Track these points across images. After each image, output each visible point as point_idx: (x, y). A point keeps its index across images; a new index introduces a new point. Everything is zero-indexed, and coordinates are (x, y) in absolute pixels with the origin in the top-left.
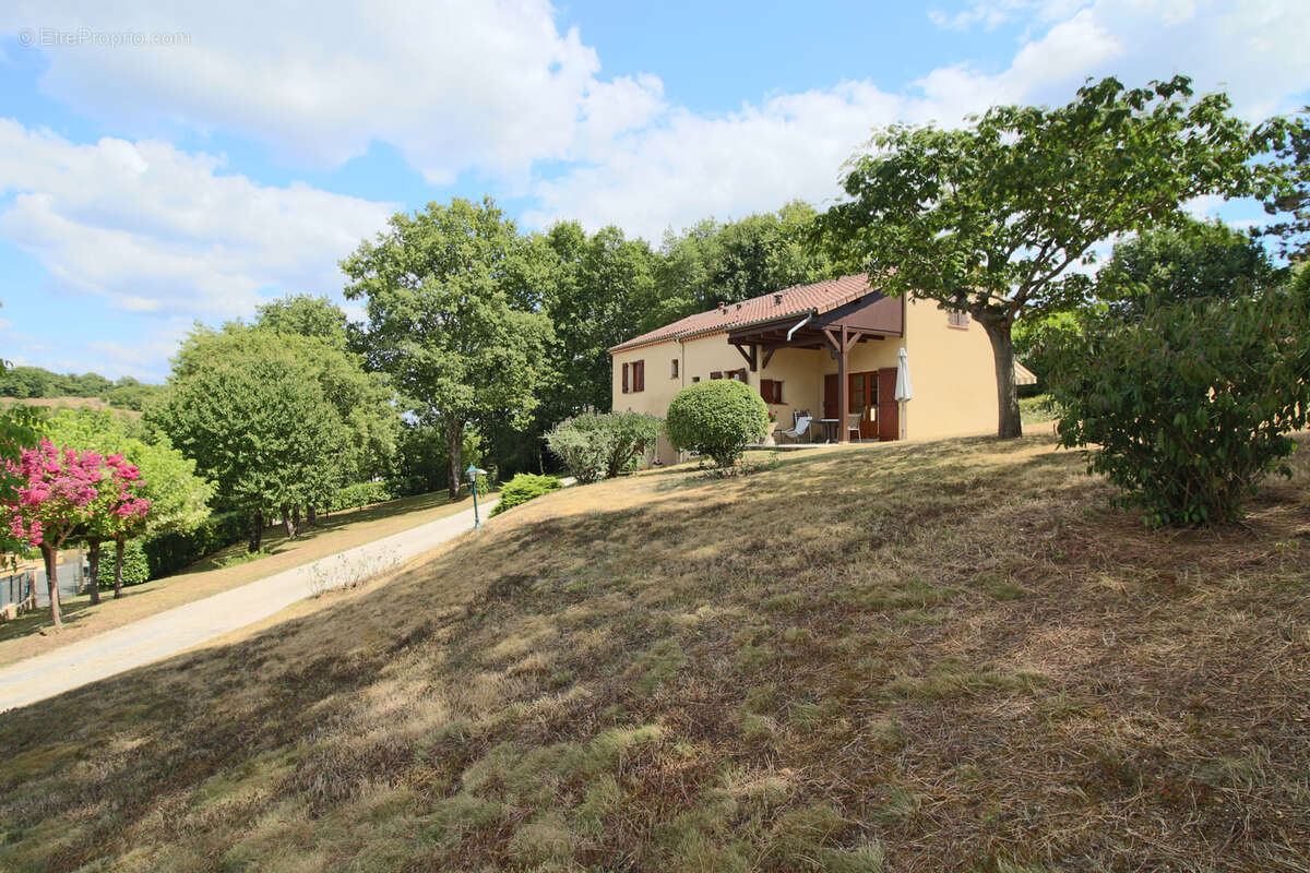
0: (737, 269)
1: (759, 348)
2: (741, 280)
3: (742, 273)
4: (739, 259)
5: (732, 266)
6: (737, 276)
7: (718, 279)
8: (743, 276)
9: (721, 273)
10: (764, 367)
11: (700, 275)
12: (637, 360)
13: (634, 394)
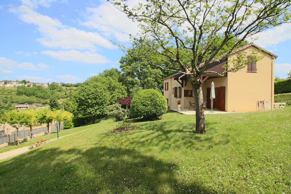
1: (184, 81)
10: (185, 86)
12: (167, 82)
13: (167, 91)
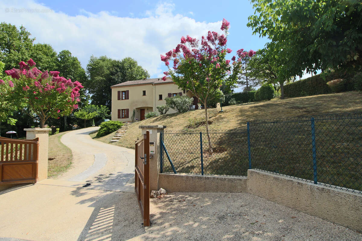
12: (125, 90)
13: (123, 100)
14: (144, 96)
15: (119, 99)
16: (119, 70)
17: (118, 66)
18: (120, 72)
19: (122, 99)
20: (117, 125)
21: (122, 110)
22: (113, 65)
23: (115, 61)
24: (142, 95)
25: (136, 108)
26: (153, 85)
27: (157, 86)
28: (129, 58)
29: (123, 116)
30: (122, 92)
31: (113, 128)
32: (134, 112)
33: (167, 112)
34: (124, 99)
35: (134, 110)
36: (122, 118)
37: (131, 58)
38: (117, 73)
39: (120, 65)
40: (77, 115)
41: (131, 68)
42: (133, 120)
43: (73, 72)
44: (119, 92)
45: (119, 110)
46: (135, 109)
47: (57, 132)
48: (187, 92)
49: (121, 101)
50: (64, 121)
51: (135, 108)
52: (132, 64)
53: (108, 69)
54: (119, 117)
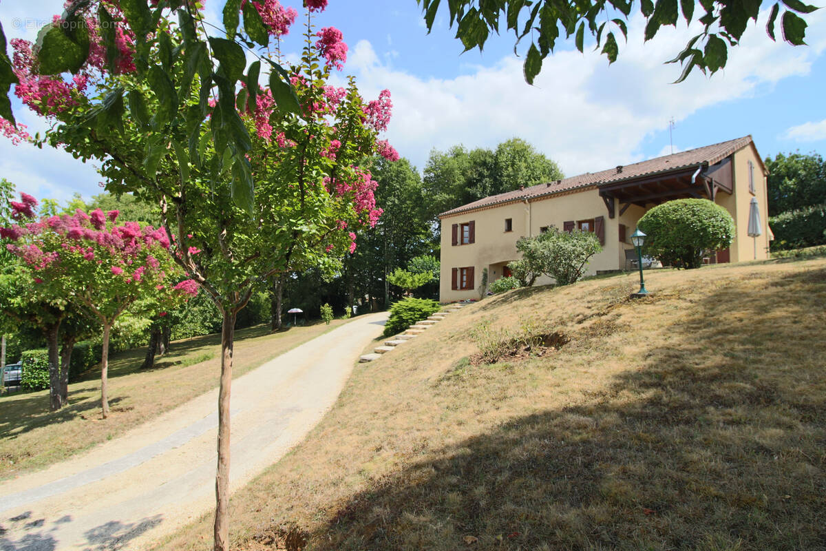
0: (484, 177)
1: (616, 201)
2: (487, 184)
3: (488, 179)
4: (485, 170)
5: (481, 175)
6: (484, 182)
7: (470, 183)
8: (487, 181)
9: (474, 179)
10: (620, 216)
11: (460, 180)
12: (467, 221)
13: (463, 246)
14: (509, 234)
15: (454, 243)
16: (486, 173)
17: (484, 164)
18: (489, 176)
19: (462, 243)
20: (420, 310)
21: (462, 269)
22: (475, 163)
23: (480, 153)
24: (504, 230)
25: (490, 265)
26: (525, 203)
27: (534, 204)
28: (516, 140)
29: (464, 284)
30: (462, 225)
31: (411, 319)
32: (485, 276)
33: (537, 278)
34: (467, 242)
35: (486, 270)
36: (462, 288)
37: (520, 140)
38: (480, 181)
39: (489, 160)
40: (393, 279)
41: (513, 164)
42: (482, 296)
43: (398, 189)
44: (455, 227)
45: (454, 271)
46: (488, 268)
47: (345, 316)
48: (621, 214)
49: (459, 248)
50: (385, 288)
51: (486, 265)
52: (519, 152)
53: (463, 174)
54: (454, 287)
